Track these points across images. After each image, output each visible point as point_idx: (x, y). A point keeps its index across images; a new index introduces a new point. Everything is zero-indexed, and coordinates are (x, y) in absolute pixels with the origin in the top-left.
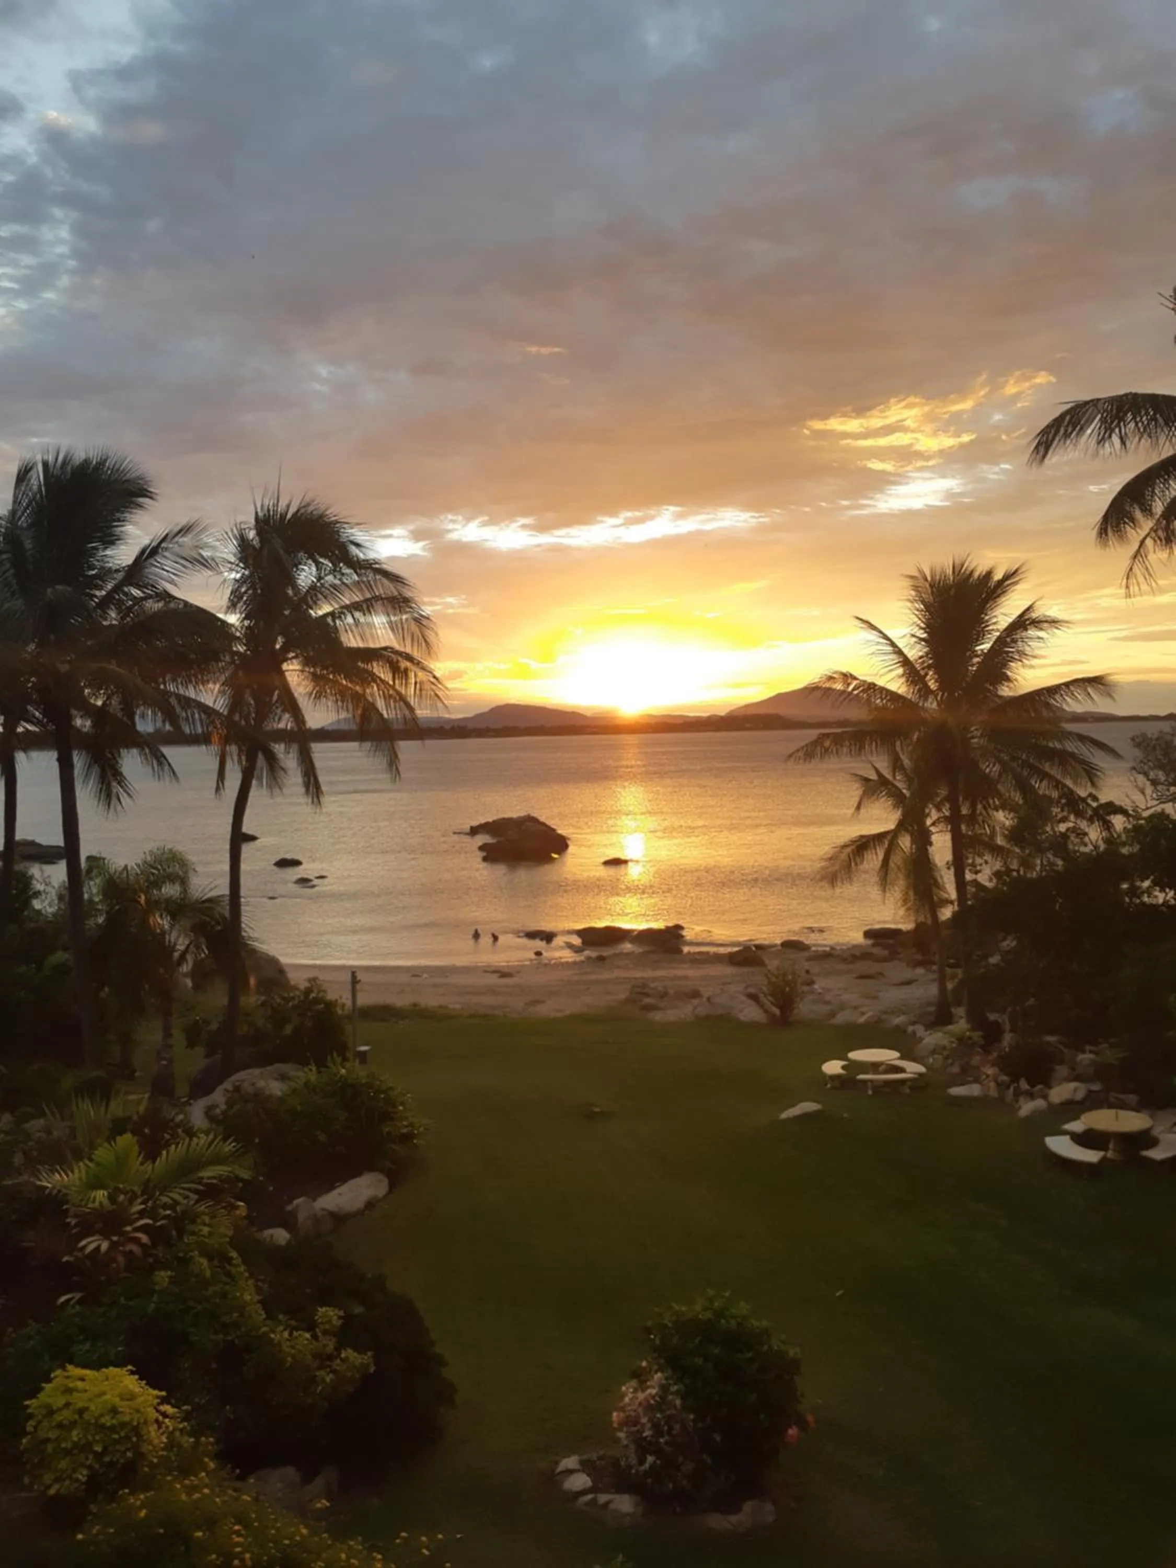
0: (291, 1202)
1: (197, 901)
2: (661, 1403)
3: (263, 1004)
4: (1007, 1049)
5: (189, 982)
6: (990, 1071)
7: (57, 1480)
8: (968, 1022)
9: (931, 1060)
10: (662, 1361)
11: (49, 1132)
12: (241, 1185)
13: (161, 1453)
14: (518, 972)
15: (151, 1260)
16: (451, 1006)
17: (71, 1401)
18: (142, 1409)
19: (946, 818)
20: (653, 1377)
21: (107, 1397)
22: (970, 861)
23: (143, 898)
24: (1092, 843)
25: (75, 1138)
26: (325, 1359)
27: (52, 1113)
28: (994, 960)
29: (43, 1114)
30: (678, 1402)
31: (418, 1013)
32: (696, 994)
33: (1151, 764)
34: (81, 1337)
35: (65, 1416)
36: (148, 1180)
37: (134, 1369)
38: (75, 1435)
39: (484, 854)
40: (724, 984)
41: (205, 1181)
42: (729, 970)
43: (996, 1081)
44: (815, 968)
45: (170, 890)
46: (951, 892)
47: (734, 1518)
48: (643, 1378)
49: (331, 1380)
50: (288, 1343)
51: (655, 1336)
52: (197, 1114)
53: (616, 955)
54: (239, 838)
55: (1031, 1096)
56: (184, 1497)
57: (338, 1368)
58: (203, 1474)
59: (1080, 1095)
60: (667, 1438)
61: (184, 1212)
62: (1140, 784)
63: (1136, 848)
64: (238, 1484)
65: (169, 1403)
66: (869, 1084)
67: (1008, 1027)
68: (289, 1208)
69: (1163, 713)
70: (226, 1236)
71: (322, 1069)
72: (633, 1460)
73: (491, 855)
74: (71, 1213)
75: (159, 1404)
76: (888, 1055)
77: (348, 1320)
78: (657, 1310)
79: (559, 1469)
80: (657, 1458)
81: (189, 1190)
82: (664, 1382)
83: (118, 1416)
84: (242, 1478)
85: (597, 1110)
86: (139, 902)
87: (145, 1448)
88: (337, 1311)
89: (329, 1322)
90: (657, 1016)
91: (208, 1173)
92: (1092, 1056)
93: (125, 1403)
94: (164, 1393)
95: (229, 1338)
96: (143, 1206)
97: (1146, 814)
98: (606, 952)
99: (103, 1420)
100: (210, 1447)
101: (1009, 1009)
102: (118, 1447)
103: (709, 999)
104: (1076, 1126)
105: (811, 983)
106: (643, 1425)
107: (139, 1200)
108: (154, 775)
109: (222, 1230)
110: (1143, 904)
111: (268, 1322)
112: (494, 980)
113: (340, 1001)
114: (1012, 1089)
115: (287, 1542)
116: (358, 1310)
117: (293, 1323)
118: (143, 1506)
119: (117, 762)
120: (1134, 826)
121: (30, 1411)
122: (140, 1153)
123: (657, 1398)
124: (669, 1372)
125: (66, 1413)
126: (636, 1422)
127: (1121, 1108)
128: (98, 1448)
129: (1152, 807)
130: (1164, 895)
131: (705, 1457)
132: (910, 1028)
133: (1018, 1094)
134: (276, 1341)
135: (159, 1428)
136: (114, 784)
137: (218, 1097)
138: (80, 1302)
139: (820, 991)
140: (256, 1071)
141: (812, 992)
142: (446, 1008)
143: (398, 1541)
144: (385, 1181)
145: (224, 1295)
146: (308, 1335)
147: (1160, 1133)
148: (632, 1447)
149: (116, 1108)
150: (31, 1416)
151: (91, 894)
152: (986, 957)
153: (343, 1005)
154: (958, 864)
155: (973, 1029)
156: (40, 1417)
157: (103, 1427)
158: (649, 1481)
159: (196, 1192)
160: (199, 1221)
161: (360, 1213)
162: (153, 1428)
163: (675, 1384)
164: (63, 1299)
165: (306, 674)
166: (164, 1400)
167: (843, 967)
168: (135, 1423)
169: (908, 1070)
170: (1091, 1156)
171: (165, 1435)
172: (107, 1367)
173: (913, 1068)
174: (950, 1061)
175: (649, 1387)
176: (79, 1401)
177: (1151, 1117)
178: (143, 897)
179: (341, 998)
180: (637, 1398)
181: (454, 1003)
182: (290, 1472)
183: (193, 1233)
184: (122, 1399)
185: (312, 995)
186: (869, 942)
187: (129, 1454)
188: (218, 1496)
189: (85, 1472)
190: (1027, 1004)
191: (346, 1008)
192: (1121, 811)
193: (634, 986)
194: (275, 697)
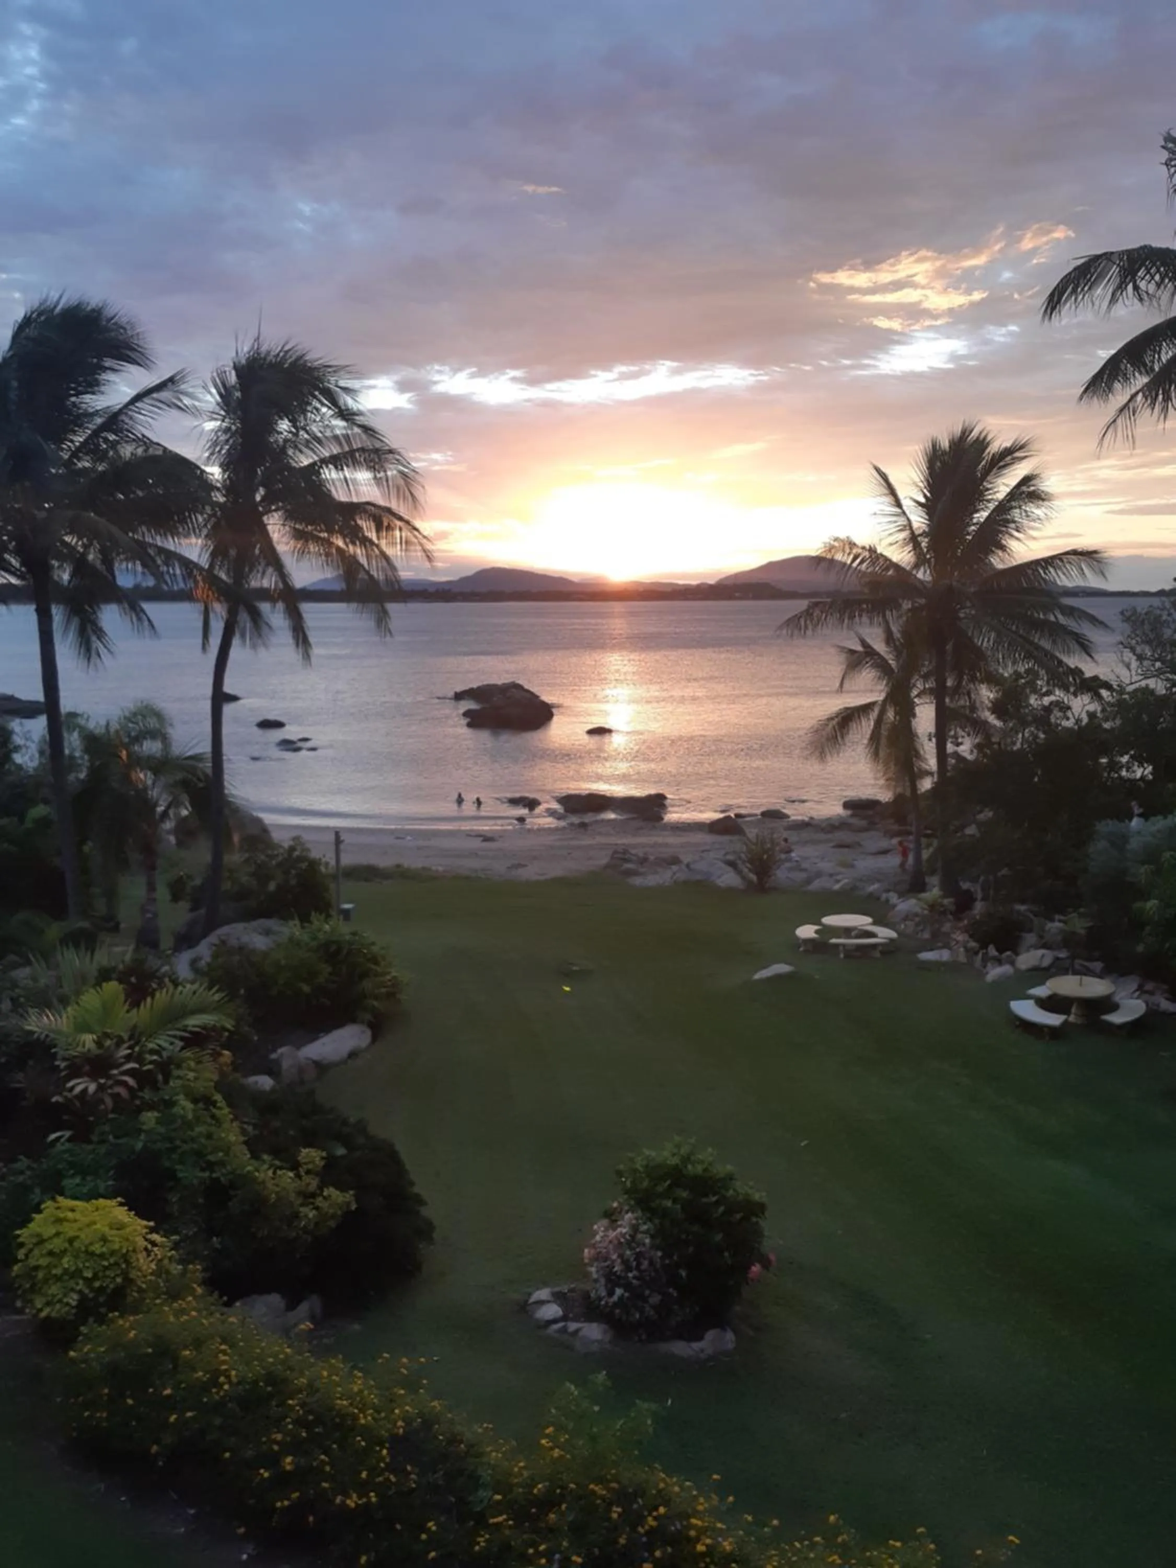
0: (274, 1050)
1: (178, 758)
2: (631, 1242)
3: (247, 861)
4: (978, 917)
5: (172, 839)
6: (960, 937)
7: (48, 1304)
8: (941, 889)
9: (903, 926)
10: (632, 1202)
11: (35, 979)
12: (226, 1034)
13: (149, 1278)
14: (501, 837)
15: (138, 1102)
16: (434, 868)
17: (61, 1230)
18: (131, 1238)
19: (931, 689)
20: (623, 1219)
21: (98, 1226)
22: (952, 733)
23: (124, 754)
24: (1074, 717)
25: (61, 987)
26: (308, 1197)
27: (37, 960)
28: (971, 830)
29: (28, 963)
30: (647, 1241)
31: (400, 874)
32: (675, 861)
33: (1138, 639)
34: (72, 1172)
35: (57, 1244)
36: (135, 1027)
37: (123, 1201)
38: (66, 1262)
39: (468, 720)
40: (703, 851)
41: (190, 1028)
42: (709, 838)
43: (965, 947)
44: (793, 837)
45: (151, 747)
46: (932, 763)
47: (696, 1345)
48: (613, 1218)
49: (314, 1216)
50: (273, 1182)
51: (627, 1178)
52: (182, 965)
53: (597, 822)
54: (220, 698)
55: (1000, 962)
56: (172, 1319)
57: (320, 1205)
58: (190, 1298)
59: (1046, 962)
60: (635, 1273)
61: (169, 1058)
62: (1126, 659)
63: (1118, 722)
64: (225, 1309)
65: (157, 1233)
66: (841, 948)
67: (979, 895)
68: (274, 1056)
69: (1154, 589)
70: (211, 1080)
71: (306, 925)
72: (603, 1293)
73: (475, 720)
74: (59, 1057)
75: (147, 1233)
76: (861, 921)
77: (331, 1162)
78: (630, 1155)
79: (532, 1300)
80: (625, 1291)
81: (175, 1037)
82: (634, 1222)
83: (107, 1244)
84: (228, 1304)
85: (575, 968)
86: (120, 758)
87: (133, 1274)
88: (319, 1152)
89: (313, 1162)
90: (637, 881)
91: (194, 1022)
92: (1061, 925)
93: (114, 1232)
94: (152, 1224)
95: (214, 1175)
96: (129, 1051)
97: (1130, 688)
98: (589, 818)
99: (92, 1248)
100: (198, 1274)
101: (982, 878)
102: (108, 1273)
103: (688, 866)
104: (1041, 991)
105: (789, 851)
106: (614, 1261)
107: (126, 1045)
108: (133, 629)
109: (208, 1075)
110: (1120, 778)
111: (253, 1161)
112: (477, 844)
113: (324, 860)
114: (980, 955)
115: (271, 1360)
116: (341, 1151)
117: (277, 1163)
118: (132, 1328)
119: (97, 617)
120: (1118, 701)
121: (21, 1240)
122: (125, 1001)
123: (628, 1237)
124: (639, 1213)
125: (56, 1241)
126: (606, 1259)
127: (1085, 975)
128: (88, 1274)
129: (1136, 682)
130: (1142, 769)
131: (671, 1290)
132: (884, 896)
133: (985, 960)
134: (260, 1180)
135: (149, 1255)
136: (94, 638)
137: (204, 950)
138: (69, 1140)
139: (797, 859)
140: (239, 927)
141: (789, 860)
142: (430, 869)
143: (380, 1361)
144: (369, 1033)
145: (209, 1136)
146: (291, 1174)
147: (1121, 999)
148: (603, 1281)
149: (102, 958)
150: (22, 1245)
151: (73, 750)
152: (963, 827)
153: (327, 864)
154: (941, 736)
155: (944, 896)
156: (31, 1246)
157: (93, 1254)
158: (617, 1311)
159: (182, 1039)
160: (184, 1065)
161: (343, 1062)
162: (142, 1256)
163: (645, 1223)
164: (53, 1136)
165: (287, 528)
166: (152, 1230)
167: (822, 836)
168: (124, 1251)
169: (880, 935)
170: (1054, 1020)
171: (154, 1262)
172: (96, 1199)
173: (884, 934)
174: (921, 928)
175: (620, 1226)
176: (69, 1230)
177: (1114, 982)
178: (124, 752)
179: (324, 856)
180: (607, 1236)
181: (438, 865)
182: (275, 1299)
183: (179, 1077)
184: (111, 1228)
185: (296, 853)
186: (849, 812)
187: (119, 1280)
188: (206, 1318)
189: (75, 1296)
190: (999, 874)
191: (330, 866)
192: (1108, 686)
193: (615, 852)
194: (257, 551)
